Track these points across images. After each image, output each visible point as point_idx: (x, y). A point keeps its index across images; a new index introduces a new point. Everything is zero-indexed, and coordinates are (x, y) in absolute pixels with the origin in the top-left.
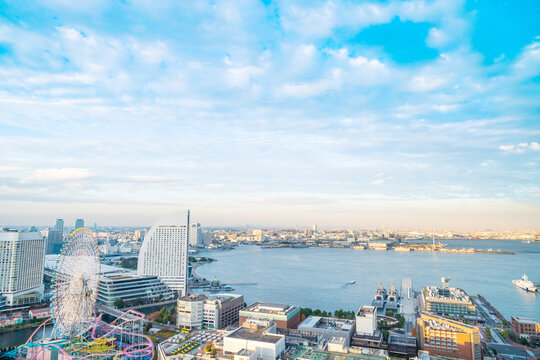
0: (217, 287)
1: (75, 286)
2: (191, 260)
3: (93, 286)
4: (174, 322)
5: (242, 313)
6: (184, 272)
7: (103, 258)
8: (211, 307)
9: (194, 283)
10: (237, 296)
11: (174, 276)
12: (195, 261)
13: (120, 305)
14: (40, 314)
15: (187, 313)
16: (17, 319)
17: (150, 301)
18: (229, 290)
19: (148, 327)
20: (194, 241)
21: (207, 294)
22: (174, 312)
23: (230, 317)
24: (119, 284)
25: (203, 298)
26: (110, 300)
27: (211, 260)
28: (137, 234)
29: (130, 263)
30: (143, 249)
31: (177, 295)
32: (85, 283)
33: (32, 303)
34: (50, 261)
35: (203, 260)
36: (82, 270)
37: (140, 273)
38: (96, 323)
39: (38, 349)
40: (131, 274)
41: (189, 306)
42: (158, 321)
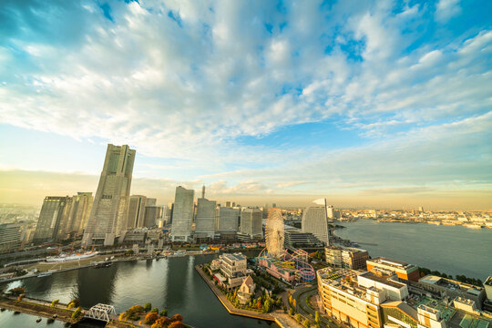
0: (348, 244)
1: (274, 234)
2: (330, 226)
3: (282, 235)
4: (324, 260)
5: (368, 262)
6: (327, 232)
7: (285, 222)
8: (346, 256)
9: (334, 239)
10: (363, 251)
11: (322, 235)
12: (332, 226)
13: (295, 246)
14: (263, 245)
15: (331, 256)
16: (254, 246)
17: (310, 246)
18: (356, 246)
19: (310, 260)
20: (330, 215)
21: (343, 247)
22: (324, 254)
23: (360, 263)
24: (294, 235)
25: (341, 249)
26: (290, 243)
27: (342, 227)
28: (300, 211)
29: (298, 225)
30: (303, 219)
31: (324, 245)
32: (279, 232)
34: (264, 221)
35: (337, 226)
36: (276, 226)
37: (303, 230)
38: (285, 253)
39: (263, 260)
40: (299, 230)
41: (332, 252)
42: (316, 258)
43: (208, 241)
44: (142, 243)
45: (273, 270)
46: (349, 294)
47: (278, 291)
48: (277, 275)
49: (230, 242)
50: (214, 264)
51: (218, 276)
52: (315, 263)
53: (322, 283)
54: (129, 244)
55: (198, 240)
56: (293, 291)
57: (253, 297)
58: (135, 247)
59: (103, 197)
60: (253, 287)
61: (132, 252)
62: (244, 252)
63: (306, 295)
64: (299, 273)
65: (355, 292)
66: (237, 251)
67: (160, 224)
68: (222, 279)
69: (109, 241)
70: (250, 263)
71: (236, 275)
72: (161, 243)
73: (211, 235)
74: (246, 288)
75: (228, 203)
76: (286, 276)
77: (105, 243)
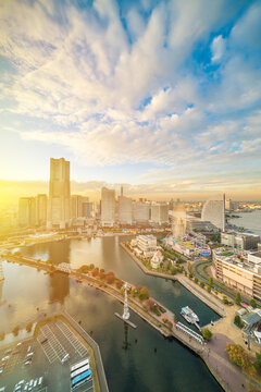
0: (242, 230)
1: (178, 222)
2: (227, 216)
3: (185, 223)
4: (219, 242)
5: (259, 244)
6: (223, 221)
7: (188, 213)
8: (239, 239)
9: (229, 226)
10: (256, 236)
11: (218, 222)
12: (229, 216)
13: (196, 231)
14: (169, 229)
15: (226, 239)
16: (162, 230)
17: (208, 231)
18: (250, 232)
19: (207, 242)
20: (228, 206)
21: (237, 232)
22: (219, 237)
23: (251, 245)
24: (194, 222)
25: (235, 234)
26: (191, 228)
27: (238, 217)
28: (200, 204)
29: (199, 216)
30: (203, 210)
31: (220, 230)
32: (182, 221)
33: (165, 226)
34: (170, 213)
35: (234, 216)
36: (181, 217)
37: (202, 219)
38: (187, 236)
39: (169, 241)
40: (199, 220)
41: (227, 236)
42: (212, 239)
43: (128, 227)
44: (83, 227)
45: (177, 248)
46: (239, 267)
47: (181, 261)
48: (181, 251)
49: (144, 227)
50: (133, 242)
51: (136, 249)
52: (211, 243)
53: (216, 258)
54: (75, 227)
55: (121, 226)
56: (192, 263)
57: (161, 264)
58: (79, 230)
59: (54, 197)
60: (162, 258)
61: (77, 233)
62: (155, 234)
63: (203, 266)
64: (199, 250)
65: (245, 266)
66: (149, 233)
67: (93, 215)
68: (139, 252)
69: (62, 226)
70: (159, 242)
71: (149, 250)
72: (95, 227)
73: (130, 222)
74: (157, 258)
75: (141, 200)
76: (187, 252)
77: (61, 227)
